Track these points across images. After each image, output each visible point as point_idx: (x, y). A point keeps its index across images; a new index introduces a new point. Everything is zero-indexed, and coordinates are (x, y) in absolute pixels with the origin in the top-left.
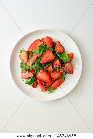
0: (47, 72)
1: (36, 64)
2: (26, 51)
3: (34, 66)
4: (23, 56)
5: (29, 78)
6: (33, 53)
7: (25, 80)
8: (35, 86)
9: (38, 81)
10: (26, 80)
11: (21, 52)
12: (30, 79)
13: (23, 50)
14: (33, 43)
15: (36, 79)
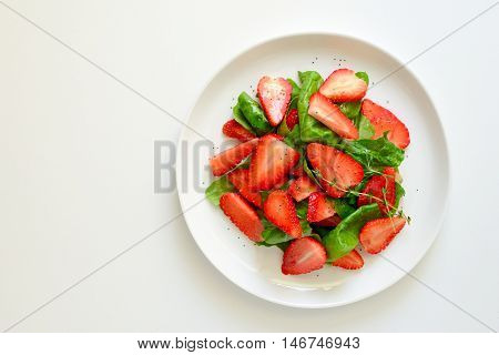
0: (290, 173)
1: (316, 130)
2: (364, 93)
3: (310, 123)
4: (347, 84)
5: (262, 107)
6: (358, 118)
7: (255, 93)
8: (231, 129)
9: (255, 140)
10: (252, 95)
11: (358, 75)
12: (259, 113)
13: (366, 79)
14: (396, 118)
15: (261, 134)
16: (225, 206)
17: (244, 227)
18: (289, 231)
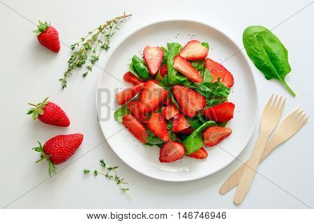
0: (162, 103)
1: (178, 78)
2: (206, 55)
3: (174, 73)
4: (196, 49)
5: (146, 64)
6: (203, 70)
7: (142, 56)
8: (128, 77)
9: (142, 84)
11: (203, 44)
12: (144, 67)
13: (208, 47)
14: (225, 70)
15: (145, 81)
16: (125, 122)
17: (137, 134)
18: (162, 137)
